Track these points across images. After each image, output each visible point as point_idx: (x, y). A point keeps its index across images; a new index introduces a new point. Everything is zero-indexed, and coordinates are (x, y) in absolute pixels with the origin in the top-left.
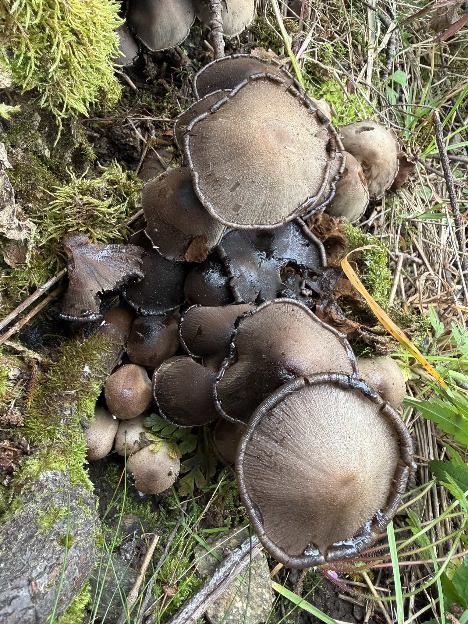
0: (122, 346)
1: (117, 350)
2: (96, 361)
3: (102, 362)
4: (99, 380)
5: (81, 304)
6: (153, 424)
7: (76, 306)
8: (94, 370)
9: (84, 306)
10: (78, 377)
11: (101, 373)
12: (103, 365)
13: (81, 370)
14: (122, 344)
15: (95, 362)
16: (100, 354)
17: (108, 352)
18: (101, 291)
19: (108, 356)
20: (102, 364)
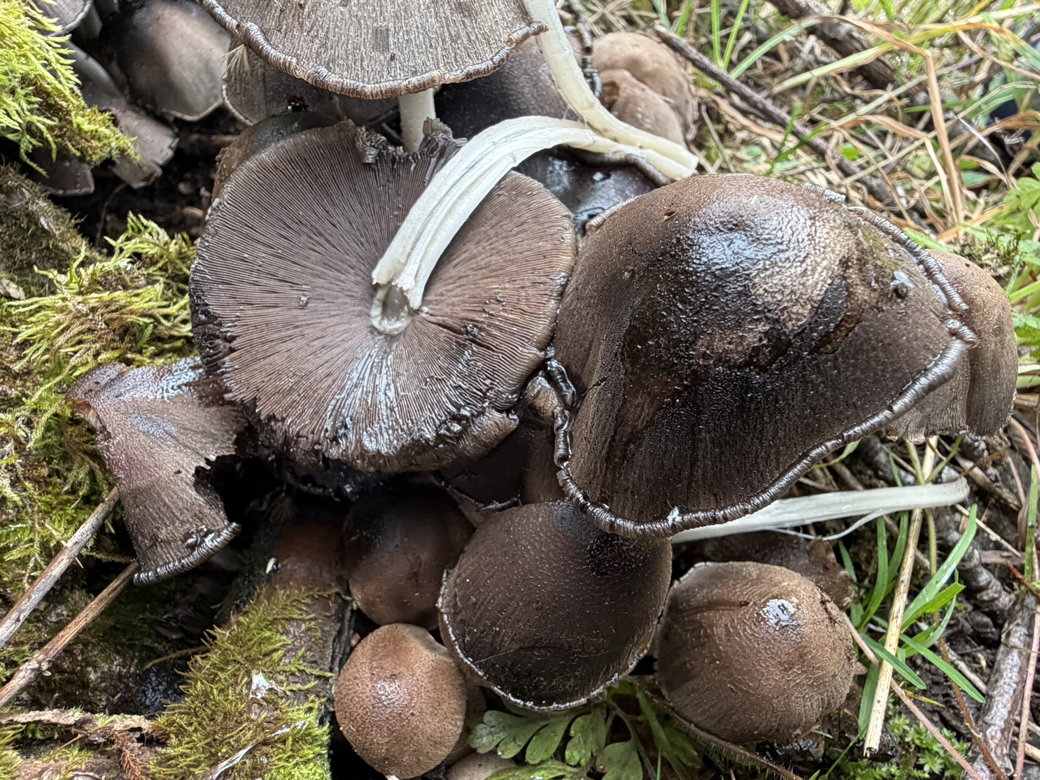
0: (338, 594)
1: (328, 609)
2: (280, 653)
3: (297, 649)
4: (307, 698)
5: (173, 523)
6: (496, 739)
7: (163, 534)
8: (282, 678)
9: (182, 522)
10: (241, 715)
11: (304, 676)
12: (303, 656)
13: (245, 692)
14: (336, 590)
15: (276, 656)
16: (286, 633)
17: (304, 621)
18: (203, 464)
19: (309, 629)
20: (300, 653)
